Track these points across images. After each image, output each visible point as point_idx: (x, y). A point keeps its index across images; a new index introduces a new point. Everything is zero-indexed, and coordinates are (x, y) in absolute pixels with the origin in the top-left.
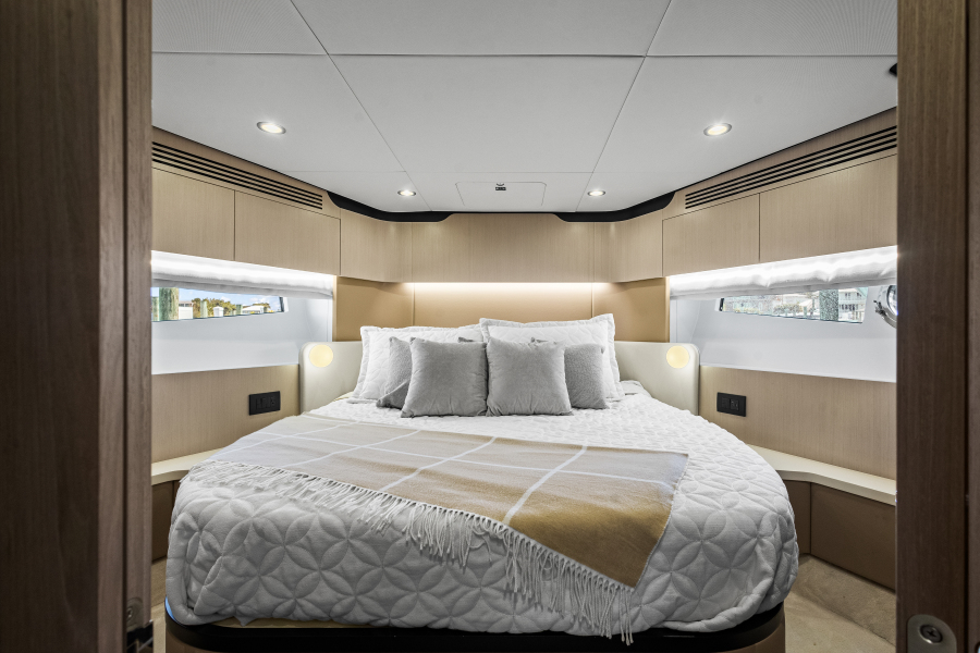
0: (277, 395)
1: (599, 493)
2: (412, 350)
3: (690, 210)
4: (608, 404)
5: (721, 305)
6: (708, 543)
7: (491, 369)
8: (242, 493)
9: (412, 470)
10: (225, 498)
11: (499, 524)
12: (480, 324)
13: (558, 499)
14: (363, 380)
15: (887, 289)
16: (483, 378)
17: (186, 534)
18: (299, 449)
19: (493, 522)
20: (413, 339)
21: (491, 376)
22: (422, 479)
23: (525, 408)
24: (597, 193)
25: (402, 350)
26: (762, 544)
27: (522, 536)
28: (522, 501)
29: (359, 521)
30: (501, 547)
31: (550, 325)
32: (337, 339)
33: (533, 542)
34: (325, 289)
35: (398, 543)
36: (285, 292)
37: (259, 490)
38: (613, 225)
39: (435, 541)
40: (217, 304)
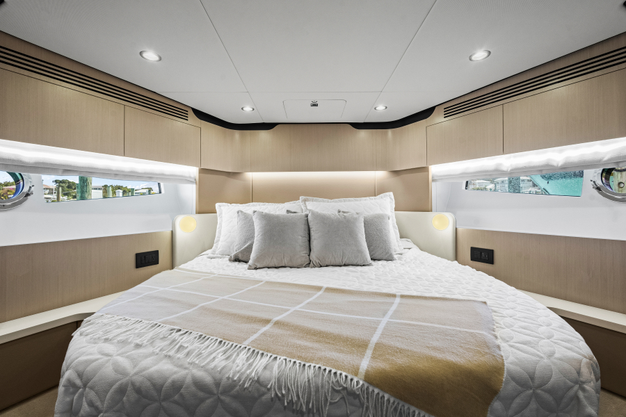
0: (157, 252)
1: (435, 344)
2: (254, 220)
3: (447, 119)
4: (395, 256)
5: (467, 186)
6: (539, 391)
7: (312, 233)
8: (123, 350)
9: (267, 321)
10: (107, 355)
11: (355, 379)
12: (300, 201)
13: (400, 351)
14: (218, 241)
15: (601, 171)
16: (307, 239)
17: (71, 390)
18: (173, 301)
19: (349, 377)
20: (255, 212)
21: (313, 238)
22: (277, 331)
23: (338, 261)
24: (381, 108)
25: (247, 220)
26: (584, 390)
27: (376, 391)
28: (369, 353)
29: (228, 378)
30: (357, 401)
31: (349, 201)
32: (199, 212)
33: (387, 396)
34: (190, 177)
35: (264, 398)
36: (162, 179)
37: (138, 346)
38: (390, 132)
39: (298, 396)
40: (119, 189)
